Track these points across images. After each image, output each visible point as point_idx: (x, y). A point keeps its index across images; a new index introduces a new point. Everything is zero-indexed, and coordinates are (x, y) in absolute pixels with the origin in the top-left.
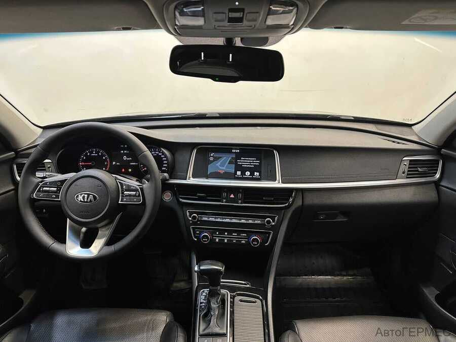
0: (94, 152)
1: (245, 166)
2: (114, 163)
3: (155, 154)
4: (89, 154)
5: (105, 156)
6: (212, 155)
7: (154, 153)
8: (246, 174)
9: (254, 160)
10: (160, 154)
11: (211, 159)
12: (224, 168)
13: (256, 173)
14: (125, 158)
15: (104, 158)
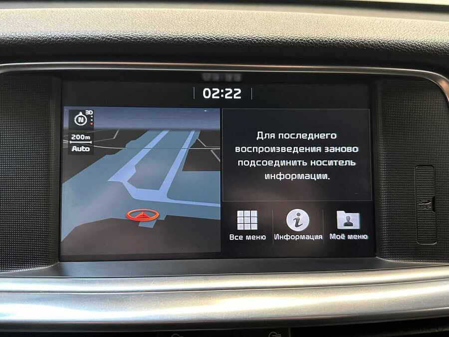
1: (280, 177)
6: (81, 119)
8: (291, 225)
9: (329, 142)
11: (79, 144)
12: (160, 196)
13: (342, 217)
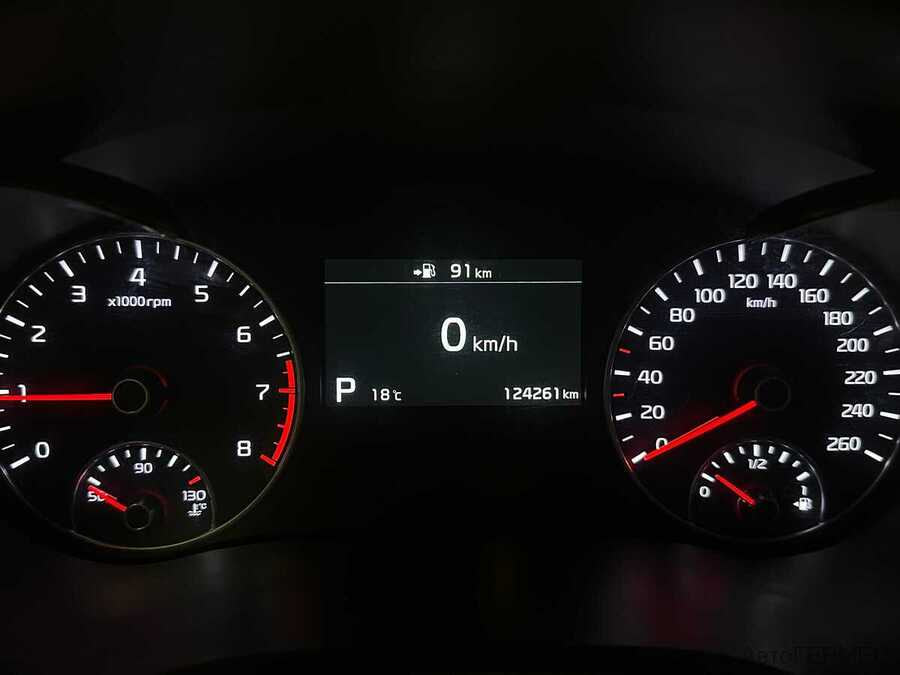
0: (139, 277)
2: (344, 387)
3: (762, 292)
4: (81, 294)
5: (252, 320)
7: (751, 281)
10: (805, 296)
14: (454, 335)
15: (243, 335)
